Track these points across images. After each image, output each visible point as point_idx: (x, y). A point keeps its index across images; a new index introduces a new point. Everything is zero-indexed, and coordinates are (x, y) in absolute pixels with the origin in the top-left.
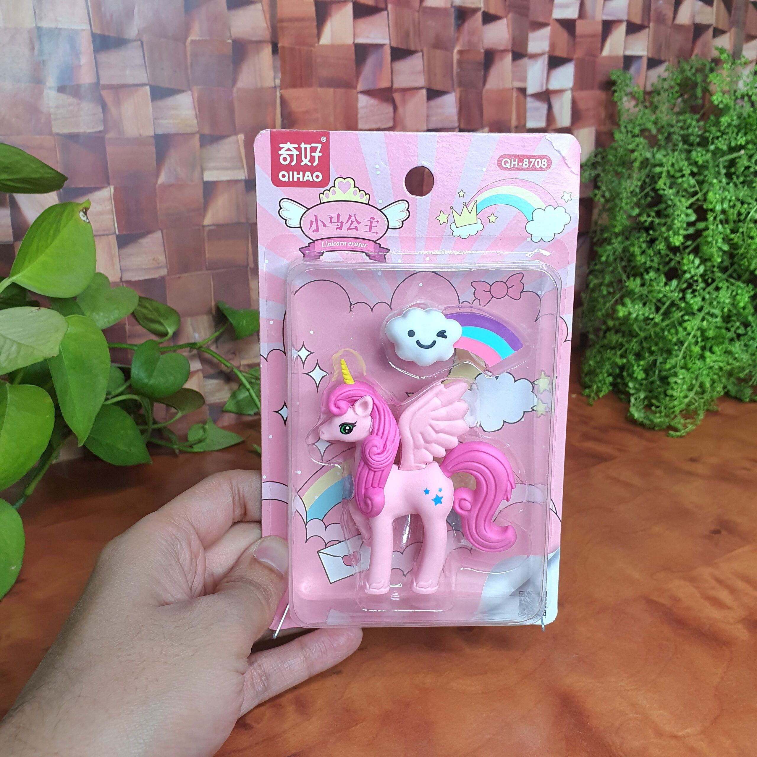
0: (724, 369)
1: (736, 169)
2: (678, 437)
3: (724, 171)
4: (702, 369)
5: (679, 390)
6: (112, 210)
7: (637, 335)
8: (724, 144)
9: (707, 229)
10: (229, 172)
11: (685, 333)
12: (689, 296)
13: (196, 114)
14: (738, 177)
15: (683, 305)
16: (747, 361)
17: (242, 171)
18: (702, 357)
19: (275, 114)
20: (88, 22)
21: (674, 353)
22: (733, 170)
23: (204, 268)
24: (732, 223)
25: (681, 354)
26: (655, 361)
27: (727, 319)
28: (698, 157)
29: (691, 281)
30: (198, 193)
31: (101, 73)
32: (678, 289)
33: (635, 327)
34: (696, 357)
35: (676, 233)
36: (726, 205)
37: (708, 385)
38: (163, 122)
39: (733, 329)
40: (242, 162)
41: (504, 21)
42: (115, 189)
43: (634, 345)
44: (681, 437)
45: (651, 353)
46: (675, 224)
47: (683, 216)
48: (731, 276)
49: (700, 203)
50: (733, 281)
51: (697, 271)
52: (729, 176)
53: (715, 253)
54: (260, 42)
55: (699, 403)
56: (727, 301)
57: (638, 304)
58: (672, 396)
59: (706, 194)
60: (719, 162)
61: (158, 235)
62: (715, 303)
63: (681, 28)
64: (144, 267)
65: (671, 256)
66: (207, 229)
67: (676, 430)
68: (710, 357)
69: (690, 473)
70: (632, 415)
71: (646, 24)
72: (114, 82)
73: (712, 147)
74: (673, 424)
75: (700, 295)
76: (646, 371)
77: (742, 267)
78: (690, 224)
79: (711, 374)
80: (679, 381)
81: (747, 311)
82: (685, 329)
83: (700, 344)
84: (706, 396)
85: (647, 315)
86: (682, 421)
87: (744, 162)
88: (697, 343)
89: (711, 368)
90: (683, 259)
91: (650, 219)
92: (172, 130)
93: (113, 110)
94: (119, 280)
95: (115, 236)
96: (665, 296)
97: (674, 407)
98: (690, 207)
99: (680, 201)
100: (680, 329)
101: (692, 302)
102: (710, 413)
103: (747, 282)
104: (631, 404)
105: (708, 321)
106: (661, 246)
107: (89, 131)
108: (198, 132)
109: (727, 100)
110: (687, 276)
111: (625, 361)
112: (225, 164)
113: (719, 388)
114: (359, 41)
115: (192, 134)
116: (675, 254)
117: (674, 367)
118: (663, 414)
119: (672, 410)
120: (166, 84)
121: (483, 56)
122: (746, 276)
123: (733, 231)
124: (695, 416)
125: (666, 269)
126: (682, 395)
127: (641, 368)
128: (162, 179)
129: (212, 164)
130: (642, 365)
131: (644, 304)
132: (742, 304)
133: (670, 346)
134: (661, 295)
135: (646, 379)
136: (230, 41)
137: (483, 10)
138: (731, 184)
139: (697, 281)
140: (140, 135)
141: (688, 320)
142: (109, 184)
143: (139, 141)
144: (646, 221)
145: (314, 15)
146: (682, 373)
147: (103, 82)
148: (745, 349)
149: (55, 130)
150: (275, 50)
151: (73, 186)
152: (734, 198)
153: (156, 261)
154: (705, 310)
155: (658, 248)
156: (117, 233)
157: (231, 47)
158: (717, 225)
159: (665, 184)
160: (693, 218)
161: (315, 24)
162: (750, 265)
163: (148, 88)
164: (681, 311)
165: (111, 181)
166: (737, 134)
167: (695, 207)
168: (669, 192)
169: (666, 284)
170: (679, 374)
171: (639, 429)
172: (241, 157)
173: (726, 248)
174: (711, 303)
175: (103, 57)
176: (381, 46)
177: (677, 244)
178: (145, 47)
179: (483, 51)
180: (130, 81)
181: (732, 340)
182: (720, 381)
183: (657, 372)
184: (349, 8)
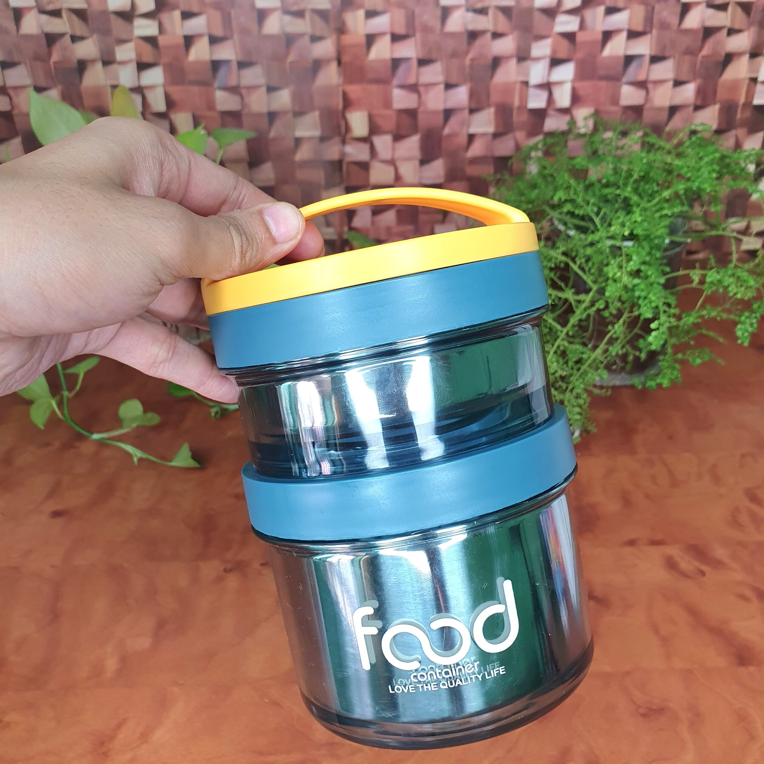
10: (309, 132)
13: (291, 100)
17: (318, 131)
19: (339, 100)
20: (237, 55)
23: (295, 184)
30: (292, 143)
31: (240, 79)
38: (272, 105)
40: (317, 125)
41: (510, 37)
54: (330, 60)
61: (271, 164)
63: (688, 31)
66: (297, 163)
71: (648, 29)
72: (248, 85)
92: (277, 109)
93: (246, 99)
95: (247, 162)
107: (234, 109)
108: (292, 110)
112: (308, 127)
114: (395, 56)
115: (289, 111)
120: (275, 84)
121: (490, 61)
128: (272, 134)
129: (299, 128)
136: (311, 60)
137: (492, 31)
140: (260, 112)
143: (259, 115)
145: (365, 43)
147: (241, 84)
149: (218, 109)
157: (311, 64)
161: (365, 48)
163: (265, 87)
175: (242, 71)
176: (410, 59)
178: (264, 66)
179: (490, 58)
180: (256, 84)
184: (388, 38)
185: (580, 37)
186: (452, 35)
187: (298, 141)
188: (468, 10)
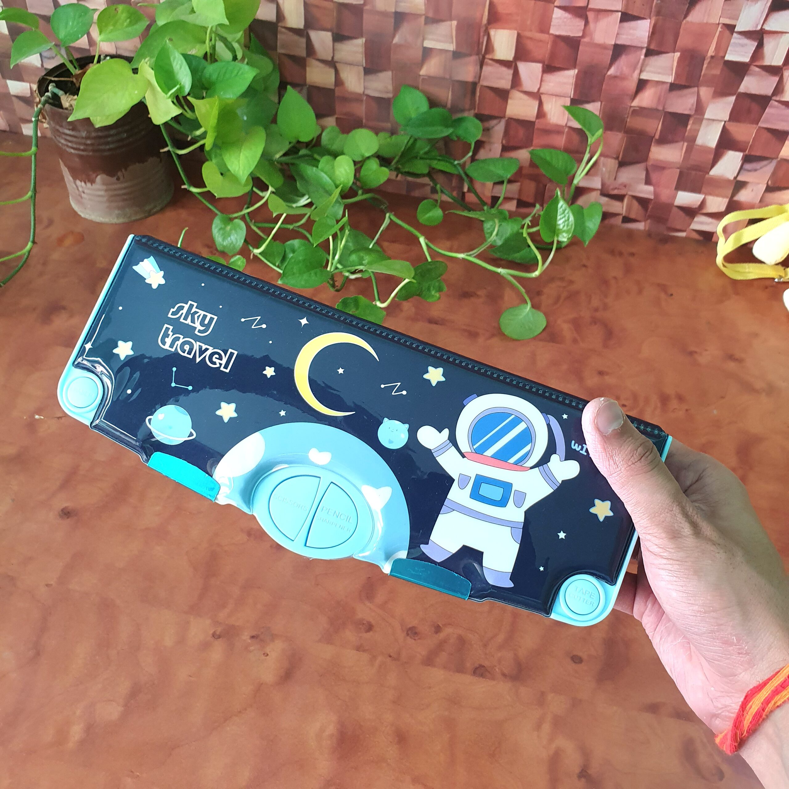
6: (363, 52)
10: (442, 44)
13: (425, 2)
17: (452, 45)
19: (484, 11)
30: (419, 53)
38: (402, 4)
42: (366, 40)
61: (389, 73)
64: (379, 89)
66: (422, 77)
92: (407, 11)
94: (362, 93)
95: (363, 67)
108: (424, 15)
112: (441, 38)
115: (420, 15)
128: (396, 40)
129: (430, 37)
140: (386, 10)
142: (362, 37)
143: (384, 14)
153: (386, 88)
165: (364, 35)
172: (452, 36)
187: (427, 52)
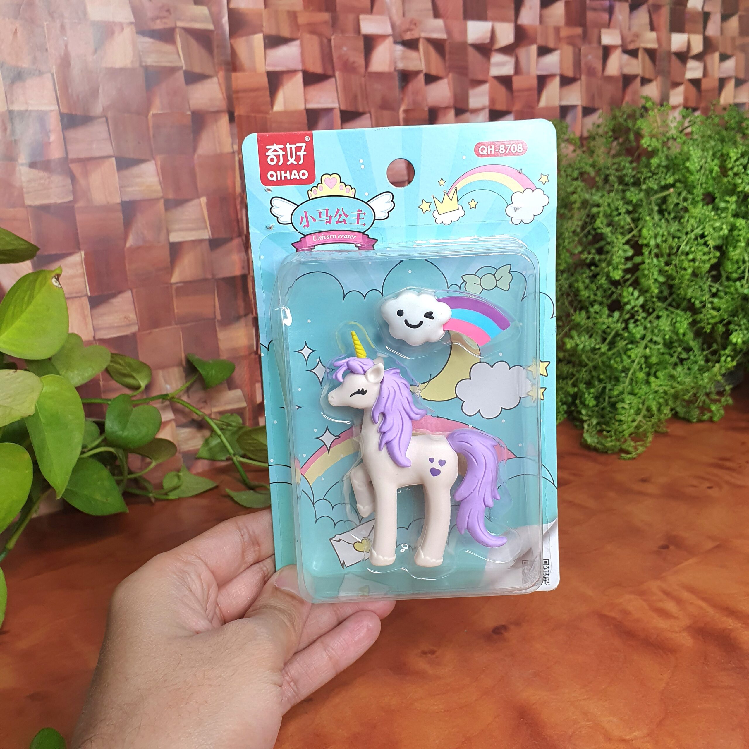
0: (669, 392)
1: (667, 206)
2: (629, 459)
3: (656, 208)
4: (648, 394)
5: (627, 415)
6: (84, 273)
7: (586, 365)
8: (655, 184)
9: (643, 263)
10: (193, 233)
11: (629, 361)
12: (631, 326)
13: (160, 180)
14: (669, 213)
15: (626, 334)
16: (689, 384)
17: (206, 231)
18: (648, 383)
19: (234, 177)
20: (56, 102)
21: (621, 379)
22: (664, 207)
23: (173, 322)
24: (666, 257)
25: (628, 381)
26: (604, 388)
27: (669, 345)
28: (631, 196)
29: (633, 312)
30: (166, 253)
31: (69, 147)
32: (621, 320)
33: (584, 357)
34: (642, 382)
35: (616, 268)
36: (659, 240)
37: (654, 408)
38: (129, 189)
39: (675, 355)
40: (205, 222)
41: (445, 81)
42: (86, 254)
43: (584, 374)
44: (633, 459)
45: (600, 381)
46: (614, 260)
47: (620, 252)
48: (670, 305)
49: (636, 239)
50: (672, 309)
51: (637, 302)
52: (661, 212)
53: (652, 285)
54: (218, 112)
55: (647, 426)
56: (667, 329)
57: (584, 336)
58: (620, 421)
59: (640, 231)
60: (651, 201)
61: (128, 295)
62: (656, 331)
63: (610, 79)
64: (116, 325)
65: (613, 289)
66: (174, 287)
67: (628, 452)
68: (654, 382)
69: (641, 493)
70: (586, 441)
71: (578, 76)
72: (83, 155)
73: (644, 187)
74: (624, 447)
75: (641, 324)
76: (596, 398)
77: (680, 296)
78: (628, 259)
79: (657, 398)
80: (626, 406)
81: (686, 338)
82: (629, 357)
83: (644, 370)
84: (654, 420)
85: (593, 345)
86: (633, 444)
87: (673, 200)
88: (641, 368)
89: (656, 392)
90: (623, 292)
91: (591, 256)
92: (138, 197)
93: (82, 181)
94: (92, 339)
95: (86, 298)
96: (608, 327)
97: (623, 431)
98: (627, 243)
99: (617, 239)
100: (625, 357)
101: (634, 331)
102: (657, 434)
103: (685, 310)
104: (585, 430)
105: (651, 348)
106: (603, 281)
107: (59, 201)
108: (162, 197)
109: (655, 144)
110: (628, 307)
111: (576, 389)
112: (190, 226)
113: (666, 410)
114: (311, 106)
115: (157, 200)
116: (616, 288)
117: (622, 393)
118: (614, 438)
119: (621, 435)
120: (131, 155)
121: (427, 113)
122: (684, 304)
123: (667, 264)
124: (645, 439)
125: (609, 301)
126: (630, 419)
127: (591, 395)
128: (130, 242)
129: (177, 227)
130: (592, 393)
131: (591, 337)
132: (681, 331)
133: (617, 374)
134: (604, 327)
135: (597, 406)
136: (189, 113)
137: (424, 72)
138: (663, 221)
139: (637, 311)
140: (108, 203)
141: (632, 349)
142: (80, 249)
143: (108, 208)
144: (587, 258)
145: (267, 85)
146: (628, 399)
147: (71, 156)
148: (688, 372)
149: (28, 202)
150: (232, 119)
151: (46, 254)
152: (666, 233)
153: (127, 319)
154: (648, 338)
155: (600, 282)
156: (89, 294)
157: (190, 118)
158: (652, 259)
159: (602, 223)
160: (630, 253)
161: (268, 93)
162: (686, 294)
163: (114, 159)
164: (625, 340)
165: (81, 247)
166: (666, 174)
167: (632, 243)
168: (607, 230)
169: (609, 316)
170: (626, 400)
171: (593, 454)
172: (204, 219)
173: (662, 279)
174: (652, 332)
175: (71, 134)
176: (331, 110)
177: (617, 278)
178: (110, 123)
179: (426, 109)
180: (97, 154)
181: (676, 364)
182: (667, 405)
183: (607, 398)
184: (299, 77)
185: (517, 83)
186: (379, 75)
187: (176, 249)
188: (395, 42)
